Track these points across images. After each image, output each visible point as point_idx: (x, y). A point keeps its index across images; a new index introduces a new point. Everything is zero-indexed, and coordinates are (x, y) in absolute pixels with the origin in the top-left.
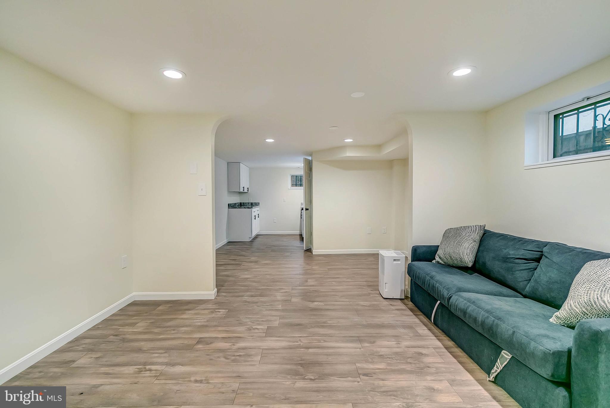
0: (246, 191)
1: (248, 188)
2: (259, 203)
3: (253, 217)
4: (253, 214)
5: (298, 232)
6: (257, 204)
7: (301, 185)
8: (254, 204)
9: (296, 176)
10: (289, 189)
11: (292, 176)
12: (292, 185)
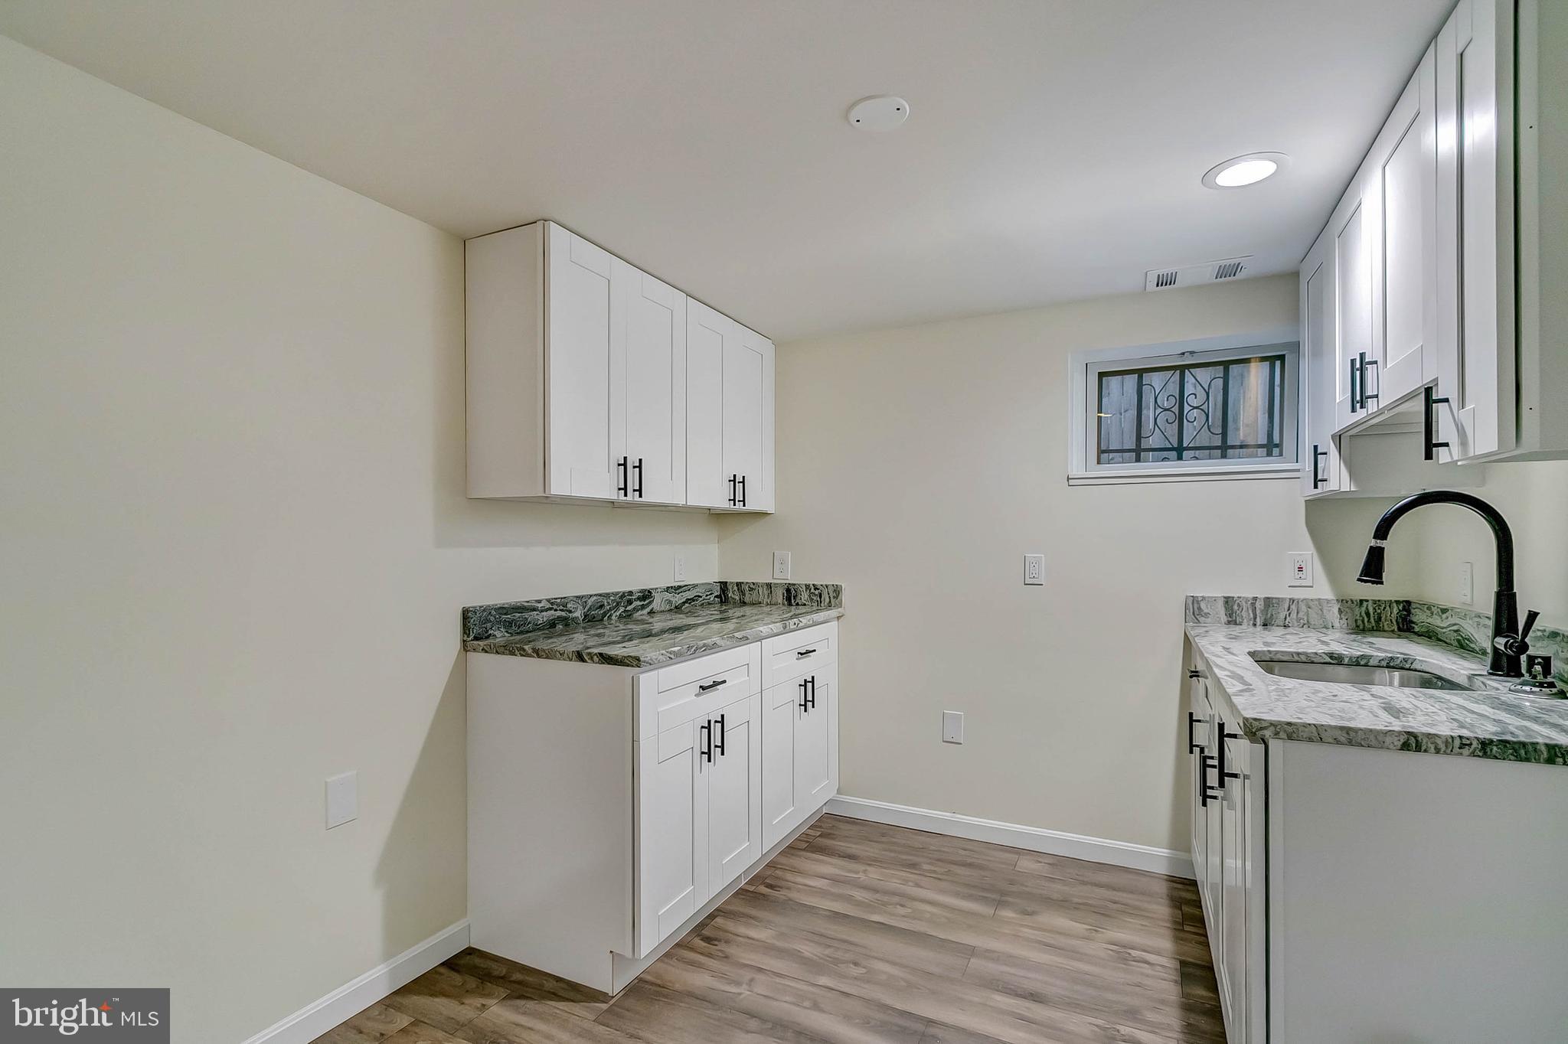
1: (737, 481)
2: (837, 591)
5: (1154, 854)
6: (824, 598)
7: (1180, 448)
8: (804, 596)
9: (1140, 373)
10: (1068, 479)
11: (1103, 374)
12: (1101, 452)
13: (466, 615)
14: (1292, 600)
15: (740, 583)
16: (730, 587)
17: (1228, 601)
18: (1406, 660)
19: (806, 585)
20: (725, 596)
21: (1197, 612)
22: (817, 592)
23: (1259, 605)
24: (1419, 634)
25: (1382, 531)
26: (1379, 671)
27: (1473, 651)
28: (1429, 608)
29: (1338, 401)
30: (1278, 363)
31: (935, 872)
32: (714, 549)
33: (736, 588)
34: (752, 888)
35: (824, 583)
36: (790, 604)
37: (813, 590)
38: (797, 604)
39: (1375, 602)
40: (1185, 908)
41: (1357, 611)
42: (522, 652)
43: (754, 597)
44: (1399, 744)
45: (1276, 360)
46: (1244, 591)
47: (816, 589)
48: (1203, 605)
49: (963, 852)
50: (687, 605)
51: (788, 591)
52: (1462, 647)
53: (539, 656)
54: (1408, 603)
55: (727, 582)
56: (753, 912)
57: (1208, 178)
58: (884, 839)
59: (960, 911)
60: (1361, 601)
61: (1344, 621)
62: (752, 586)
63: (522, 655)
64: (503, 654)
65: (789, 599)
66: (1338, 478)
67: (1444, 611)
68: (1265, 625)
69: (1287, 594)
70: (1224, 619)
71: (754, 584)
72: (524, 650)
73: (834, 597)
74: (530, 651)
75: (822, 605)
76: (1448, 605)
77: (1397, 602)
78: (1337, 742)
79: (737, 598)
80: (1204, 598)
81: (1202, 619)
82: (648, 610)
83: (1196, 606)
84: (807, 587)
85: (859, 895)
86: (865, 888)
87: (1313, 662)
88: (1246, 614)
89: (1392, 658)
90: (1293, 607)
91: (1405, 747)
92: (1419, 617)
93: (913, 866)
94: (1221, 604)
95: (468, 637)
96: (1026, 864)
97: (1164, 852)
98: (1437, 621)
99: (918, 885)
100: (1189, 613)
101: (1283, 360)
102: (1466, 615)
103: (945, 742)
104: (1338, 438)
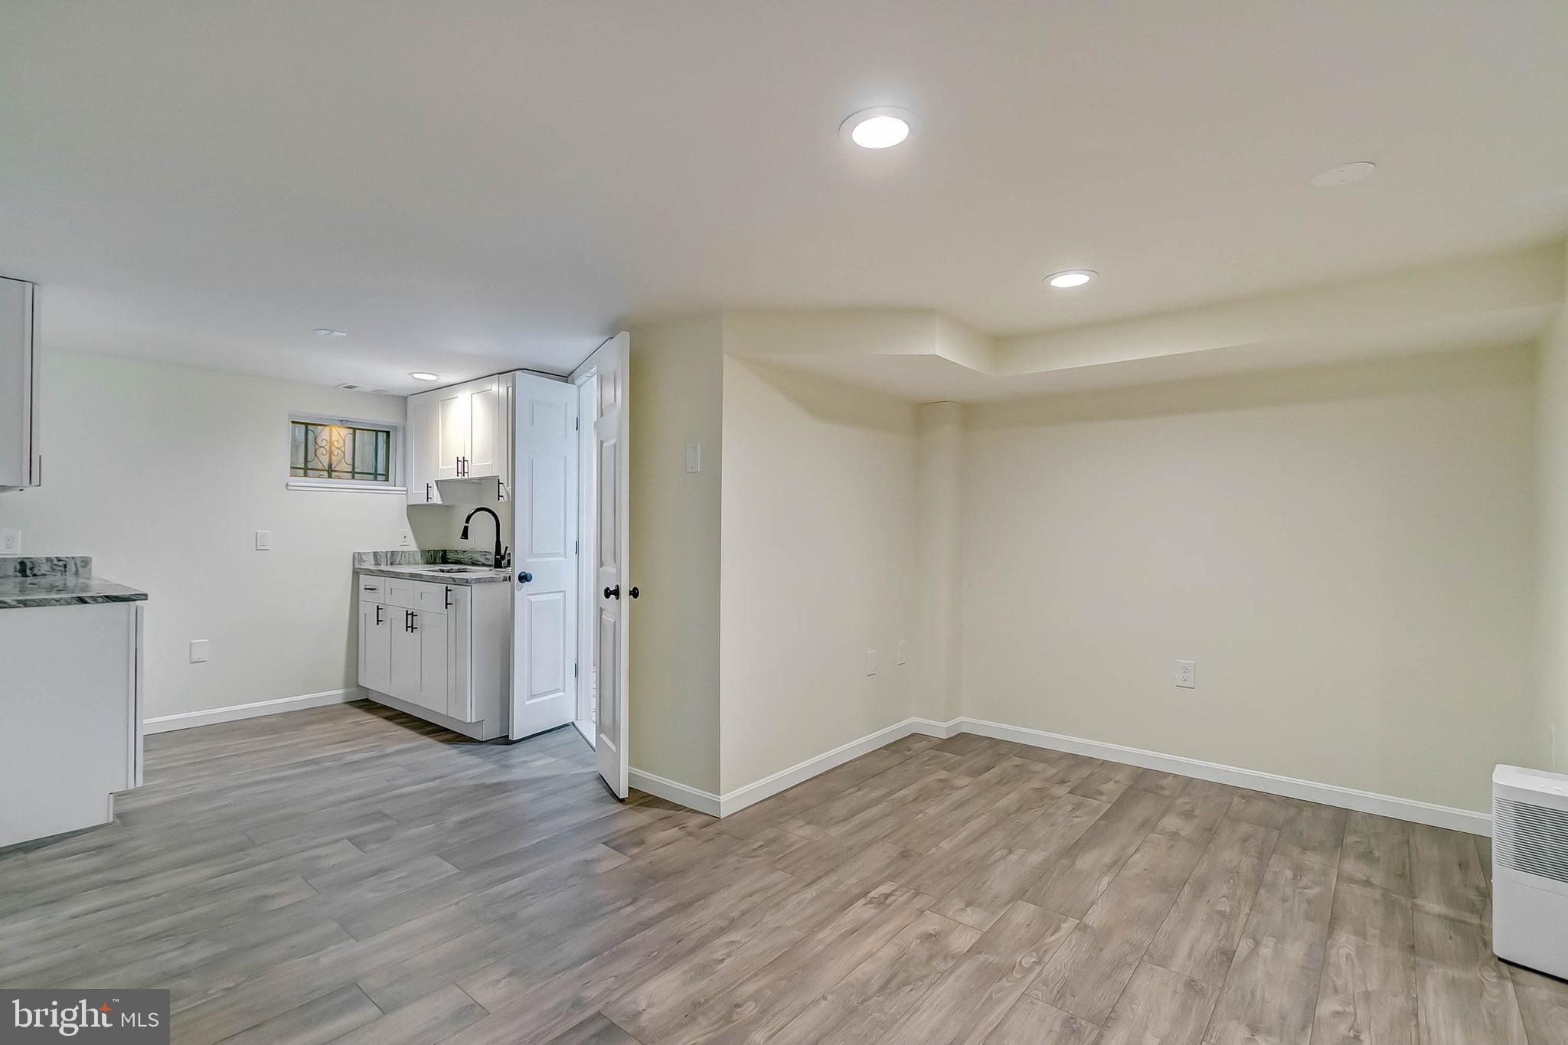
2: (86, 561)
5: (333, 695)
7: (330, 471)
8: (45, 568)
9: (306, 424)
10: (287, 485)
11: (293, 422)
12: (292, 468)
14: (402, 551)
17: (375, 554)
21: (359, 558)
22: (61, 564)
23: (389, 555)
24: (452, 562)
25: (468, 521)
27: (478, 565)
28: (456, 552)
29: (442, 466)
30: (382, 437)
36: (25, 576)
37: (55, 562)
38: (35, 575)
40: (365, 707)
41: (427, 554)
45: (381, 433)
46: (382, 548)
47: (60, 560)
48: (363, 556)
49: (220, 729)
51: (23, 563)
52: (473, 564)
54: (445, 550)
57: (411, 374)
60: (430, 550)
61: (421, 559)
65: (23, 572)
66: (436, 499)
67: (464, 552)
68: (392, 564)
69: (400, 549)
70: (373, 563)
75: (68, 573)
76: (464, 550)
77: (442, 550)
80: (363, 552)
81: (362, 561)
83: (359, 556)
84: (49, 559)
88: (383, 560)
90: (403, 554)
91: (504, 580)
92: (450, 556)
94: (372, 555)
96: (265, 720)
97: (342, 691)
98: (460, 556)
100: (356, 561)
101: (388, 433)
102: (476, 552)
103: (193, 662)
104: (437, 482)
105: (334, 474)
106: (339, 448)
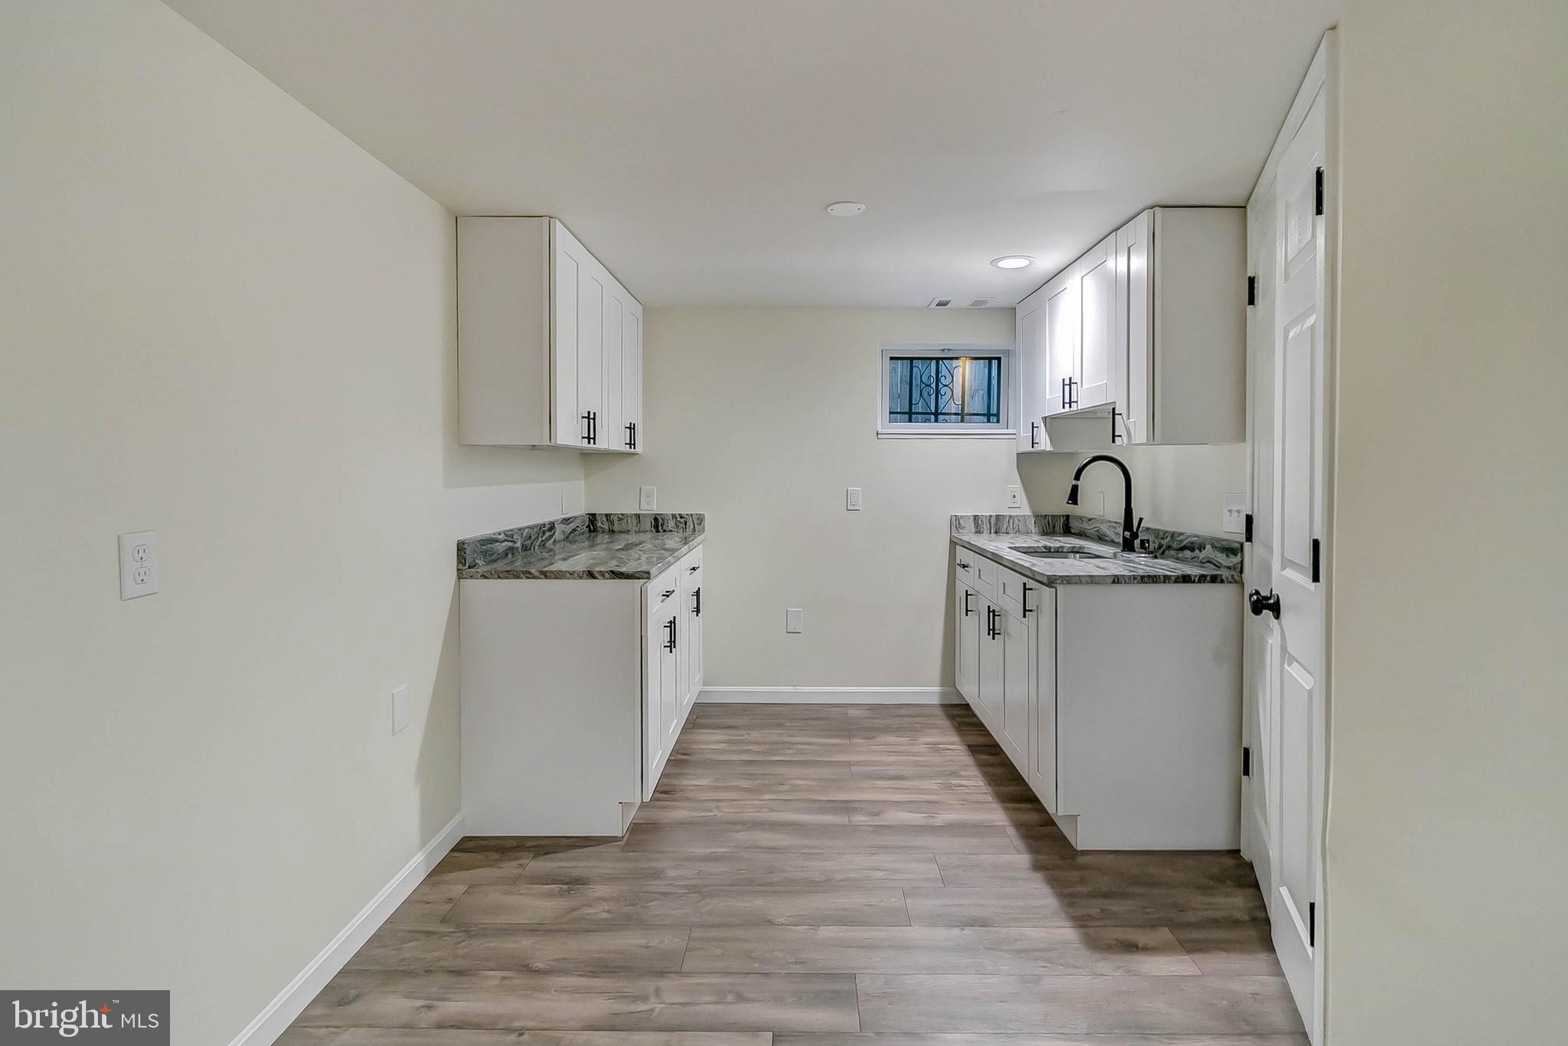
0: (611, 439)
1: (632, 428)
2: (701, 519)
3: (657, 636)
4: (658, 613)
5: (929, 692)
6: (688, 526)
7: (937, 414)
8: (671, 524)
9: (911, 359)
10: (877, 434)
11: (892, 358)
12: (890, 413)
13: (461, 547)
14: (1010, 516)
15: (609, 514)
16: (598, 518)
17: (976, 518)
18: (1080, 548)
19: (672, 515)
20: (593, 526)
21: (958, 526)
22: (682, 520)
23: (993, 520)
24: (1075, 534)
25: (1077, 477)
26: (1069, 554)
27: (1106, 541)
28: (1081, 519)
29: (1047, 398)
30: (995, 363)
31: (797, 726)
32: (580, 485)
33: (605, 519)
34: (673, 758)
35: (689, 513)
36: (658, 531)
37: (679, 519)
38: (665, 531)
39: (1052, 516)
40: (958, 719)
41: (1043, 521)
42: (528, 575)
43: (624, 527)
44: (1111, 581)
45: (993, 361)
46: (985, 511)
47: (681, 517)
48: (962, 523)
49: (808, 712)
50: (572, 534)
51: (656, 519)
52: (1100, 539)
53: (546, 577)
54: (1067, 516)
55: (595, 514)
56: (684, 771)
57: (994, 262)
58: (746, 713)
59: (828, 744)
60: (1046, 516)
61: (1037, 528)
62: (621, 517)
63: (528, 578)
64: (507, 578)
65: (656, 527)
66: (1044, 443)
67: (1090, 520)
68: (996, 533)
69: (1007, 513)
70: (973, 530)
71: (622, 514)
72: (530, 573)
73: (698, 524)
74: (537, 574)
75: (687, 530)
76: (1091, 517)
77: (1063, 516)
78: (1088, 583)
79: (607, 527)
80: (962, 516)
81: (960, 531)
82: (552, 540)
83: (958, 522)
84: (674, 516)
85: (754, 748)
86: (756, 743)
87: (1037, 552)
88: (986, 527)
89: (1074, 547)
90: (1011, 521)
91: (1114, 582)
92: (1074, 524)
93: (780, 725)
94: (972, 519)
95: (464, 565)
96: (852, 712)
97: (937, 689)
98: (1085, 526)
99: (790, 736)
100: (953, 527)
101: (999, 359)
102: (1102, 522)
103: (789, 633)
104: (1045, 419)
105: (941, 417)
106: (945, 386)
